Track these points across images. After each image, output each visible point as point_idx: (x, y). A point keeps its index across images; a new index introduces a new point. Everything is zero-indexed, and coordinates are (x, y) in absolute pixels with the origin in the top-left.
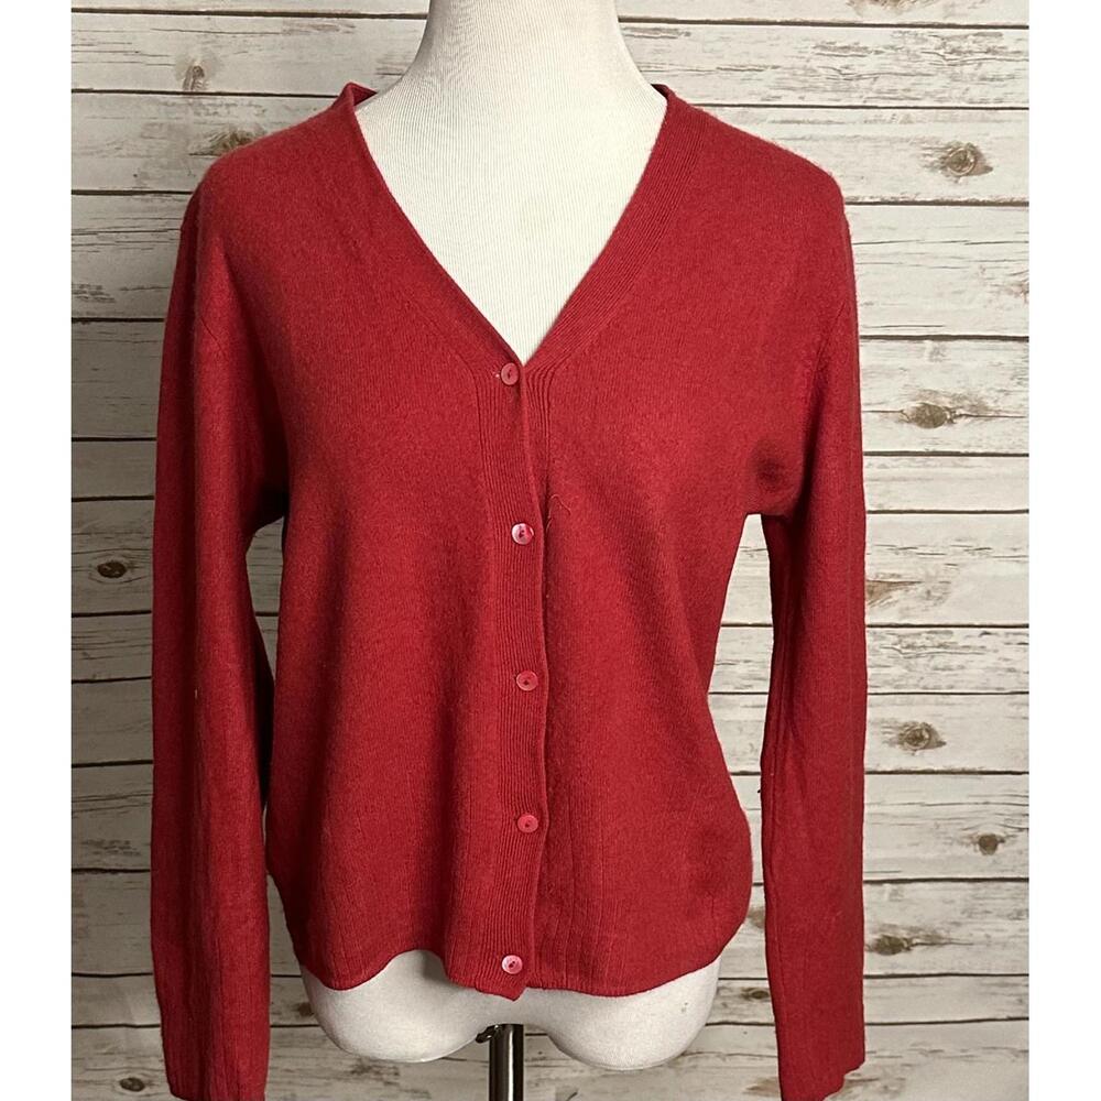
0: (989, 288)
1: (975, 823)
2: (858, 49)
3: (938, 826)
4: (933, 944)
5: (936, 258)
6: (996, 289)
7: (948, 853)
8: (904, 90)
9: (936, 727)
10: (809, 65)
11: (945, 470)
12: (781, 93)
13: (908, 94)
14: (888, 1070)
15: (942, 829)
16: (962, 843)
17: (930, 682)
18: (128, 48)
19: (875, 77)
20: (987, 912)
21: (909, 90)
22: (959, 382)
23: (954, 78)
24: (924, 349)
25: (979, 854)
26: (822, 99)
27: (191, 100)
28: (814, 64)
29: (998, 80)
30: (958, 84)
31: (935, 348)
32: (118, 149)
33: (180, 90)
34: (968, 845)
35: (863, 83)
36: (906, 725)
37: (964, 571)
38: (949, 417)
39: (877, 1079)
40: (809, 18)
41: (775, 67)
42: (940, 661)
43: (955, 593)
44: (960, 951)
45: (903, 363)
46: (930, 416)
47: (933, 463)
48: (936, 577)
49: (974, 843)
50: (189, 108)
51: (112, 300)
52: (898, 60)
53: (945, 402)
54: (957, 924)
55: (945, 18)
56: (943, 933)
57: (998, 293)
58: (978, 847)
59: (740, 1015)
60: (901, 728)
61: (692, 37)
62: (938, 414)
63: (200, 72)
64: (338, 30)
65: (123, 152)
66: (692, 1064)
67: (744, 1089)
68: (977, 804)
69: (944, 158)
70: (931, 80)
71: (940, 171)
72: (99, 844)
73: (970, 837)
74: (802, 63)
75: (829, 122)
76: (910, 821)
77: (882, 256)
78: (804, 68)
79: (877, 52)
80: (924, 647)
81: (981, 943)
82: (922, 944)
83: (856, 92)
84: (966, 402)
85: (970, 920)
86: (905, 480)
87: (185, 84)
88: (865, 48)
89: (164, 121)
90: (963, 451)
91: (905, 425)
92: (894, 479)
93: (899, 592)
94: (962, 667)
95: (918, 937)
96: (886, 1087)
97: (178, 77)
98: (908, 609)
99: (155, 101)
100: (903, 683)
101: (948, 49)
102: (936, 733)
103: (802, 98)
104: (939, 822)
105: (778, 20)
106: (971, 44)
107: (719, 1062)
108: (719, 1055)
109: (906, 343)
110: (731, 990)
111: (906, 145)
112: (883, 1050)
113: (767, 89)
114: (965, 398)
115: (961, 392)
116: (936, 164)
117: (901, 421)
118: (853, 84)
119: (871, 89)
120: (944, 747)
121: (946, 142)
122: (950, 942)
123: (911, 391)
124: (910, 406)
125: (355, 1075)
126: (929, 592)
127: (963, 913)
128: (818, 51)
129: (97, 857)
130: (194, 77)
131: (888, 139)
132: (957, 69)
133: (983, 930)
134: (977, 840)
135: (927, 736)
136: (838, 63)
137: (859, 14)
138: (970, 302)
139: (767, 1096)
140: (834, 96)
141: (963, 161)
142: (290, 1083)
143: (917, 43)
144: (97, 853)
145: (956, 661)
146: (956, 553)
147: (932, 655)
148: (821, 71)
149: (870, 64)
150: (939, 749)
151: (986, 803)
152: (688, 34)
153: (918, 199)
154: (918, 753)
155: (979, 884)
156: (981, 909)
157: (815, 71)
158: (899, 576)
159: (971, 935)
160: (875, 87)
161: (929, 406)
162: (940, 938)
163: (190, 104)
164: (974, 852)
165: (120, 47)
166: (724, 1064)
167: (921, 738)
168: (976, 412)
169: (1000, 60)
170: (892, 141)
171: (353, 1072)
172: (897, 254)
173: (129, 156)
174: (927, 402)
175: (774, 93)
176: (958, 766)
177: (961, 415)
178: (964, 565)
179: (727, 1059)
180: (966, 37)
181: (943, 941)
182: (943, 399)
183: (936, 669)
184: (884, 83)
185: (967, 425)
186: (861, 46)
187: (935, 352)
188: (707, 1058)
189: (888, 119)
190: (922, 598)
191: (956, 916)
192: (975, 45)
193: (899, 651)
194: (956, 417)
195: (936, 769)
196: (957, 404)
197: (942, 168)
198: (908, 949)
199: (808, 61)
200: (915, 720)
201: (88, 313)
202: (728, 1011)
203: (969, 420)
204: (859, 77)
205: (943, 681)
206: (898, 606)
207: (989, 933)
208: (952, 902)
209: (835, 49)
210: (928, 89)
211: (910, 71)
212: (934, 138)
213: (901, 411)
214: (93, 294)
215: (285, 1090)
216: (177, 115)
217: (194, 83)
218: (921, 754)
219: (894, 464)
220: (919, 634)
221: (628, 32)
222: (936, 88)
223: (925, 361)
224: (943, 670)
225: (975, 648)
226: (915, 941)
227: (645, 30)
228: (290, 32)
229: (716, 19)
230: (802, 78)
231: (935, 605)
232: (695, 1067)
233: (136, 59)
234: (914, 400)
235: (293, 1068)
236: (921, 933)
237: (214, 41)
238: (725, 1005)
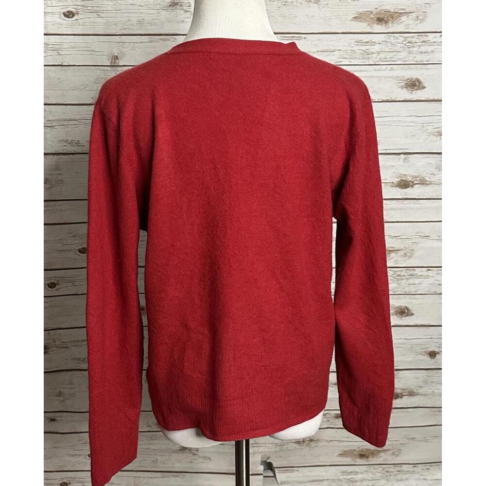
0: (426, 134)
1: (428, 346)
2: (372, 42)
3: (412, 348)
4: (411, 395)
5: (405, 122)
6: (429, 134)
7: (416, 358)
8: (390, 58)
9: (410, 307)
10: (352, 49)
11: (411, 205)
12: (341, 60)
13: (391, 59)
14: (395, 446)
15: (414, 349)
16: (422, 354)
17: (407, 290)
18: (89, 49)
19: (379, 53)
20: (433, 382)
21: (392, 58)
22: (415, 171)
23: (409, 53)
24: (401, 158)
25: (429, 358)
26: (358, 62)
27: (113, 69)
28: (355, 48)
29: (427, 53)
30: (412, 55)
31: (405, 158)
32: (86, 88)
33: (109, 65)
34: (424, 355)
35: (374, 56)
36: (398, 307)
37: (419, 245)
38: (411, 184)
39: (390, 450)
40: (352, 31)
41: (339, 50)
42: (411, 281)
43: (417, 254)
44: (422, 398)
45: (392, 164)
46: (404, 184)
47: (405, 203)
48: (408, 248)
49: (427, 354)
50: (113, 72)
51: (83, 146)
52: (387, 46)
53: (410, 179)
54: (421, 387)
55: (406, 30)
56: (415, 391)
57: (430, 135)
58: (428, 356)
59: (334, 425)
60: (396, 308)
61: (307, 39)
62: (407, 183)
63: (117, 58)
64: (170, 40)
65: (88, 89)
66: (316, 444)
67: (336, 455)
68: (427, 338)
69: (407, 84)
70: (400, 54)
71: (405, 89)
72: (79, 359)
73: (425, 352)
74: (350, 48)
75: (361, 71)
76: (401, 346)
77: (383, 122)
78: (351, 50)
79: (379, 44)
80: (404, 276)
81: (431, 394)
82: (407, 395)
83: (371, 59)
84: (418, 179)
85: (426, 385)
86: (394, 209)
87: (111, 62)
88: (375, 42)
89: (104, 77)
90: (417, 198)
91: (394, 188)
92: (391, 209)
93: (394, 254)
94: (420, 284)
95: (405, 392)
96: (393, 453)
97: (109, 60)
98: (397, 260)
99: (100, 69)
100: (396, 290)
101: (407, 42)
102: (410, 310)
103: (350, 62)
104: (413, 346)
105: (340, 32)
106: (416, 39)
107: (326, 444)
108: (326, 441)
109: (393, 156)
110: (330, 414)
111: (391, 79)
112: (392, 438)
113: (336, 59)
114: (418, 177)
115: (416, 174)
116: (404, 86)
117: (392, 186)
118: (370, 56)
119: (377, 58)
120: (413, 316)
121: (407, 77)
122: (418, 394)
123: (396, 175)
124: (396, 180)
125: (181, 451)
126: (405, 254)
127: (423, 382)
128: (356, 43)
129: (78, 365)
130: (115, 60)
131: (384, 77)
132: (411, 49)
133: (431, 389)
134: (428, 353)
135: (406, 311)
136: (364, 48)
137: (372, 29)
138: (418, 139)
139: (346, 457)
140: (363, 61)
141: (414, 85)
142: (155, 455)
143: (395, 40)
144: (78, 363)
145: (417, 281)
146: (416, 238)
147: (408, 279)
148: (358, 51)
149: (376, 48)
150: (411, 317)
151: (431, 338)
152: (305, 38)
153: (397, 100)
154: (403, 318)
155: (429, 371)
156: (431, 381)
157: (355, 51)
158: (393, 248)
159: (426, 391)
160: (379, 57)
161: (403, 180)
162: (414, 392)
163: (113, 70)
164: (427, 358)
165: (86, 49)
166: (328, 445)
167: (404, 312)
168: (422, 182)
169: (428, 45)
170: (386, 77)
171: (180, 450)
172: (389, 121)
173: (90, 90)
174: (403, 179)
175: (339, 60)
176: (419, 323)
177: (416, 184)
178: (419, 243)
179: (330, 443)
180: (414, 37)
181: (416, 394)
182: (409, 177)
183: (409, 284)
184: (382, 55)
185: (418, 187)
186: (373, 41)
187: (405, 159)
188: (322, 442)
189: (384, 69)
190: (403, 256)
191: (421, 384)
192: (418, 40)
193: (394, 277)
194: (414, 184)
195: (410, 324)
196: (414, 179)
197: (406, 88)
198: (401, 397)
199: (352, 48)
200: (402, 305)
201: (74, 151)
202: (329, 423)
203: (419, 185)
204: (373, 53)
205: (412, 289)
206: (393, 259)
207: (434, 390)
208: (419, 378)
209: (363, 43)
210: (400, 57)
211: (392, 50)
212: (402, 76)
213: (392, 183)
214: (76, 144)
215: (153, 457)
216: (108, 74)
217: (114, 62)
218: (405, 319)
219: (390, 203)
220: (402, 271)
221: (282, 38)
222: (403, 57)
223: (401, 162)
224: (412, 285)
225: (425, 276)
226: (404, 394)
227: (288, 37)
228: (151, 42)
229: (316, 32)
230: (350, 54)
231: (408, 259)
232: (316, 446)
233: (91, 53)
234: (398, 178)
235: (156, 448)
236: (407, 391)
237: (122, 46)
238: (328, 421)
